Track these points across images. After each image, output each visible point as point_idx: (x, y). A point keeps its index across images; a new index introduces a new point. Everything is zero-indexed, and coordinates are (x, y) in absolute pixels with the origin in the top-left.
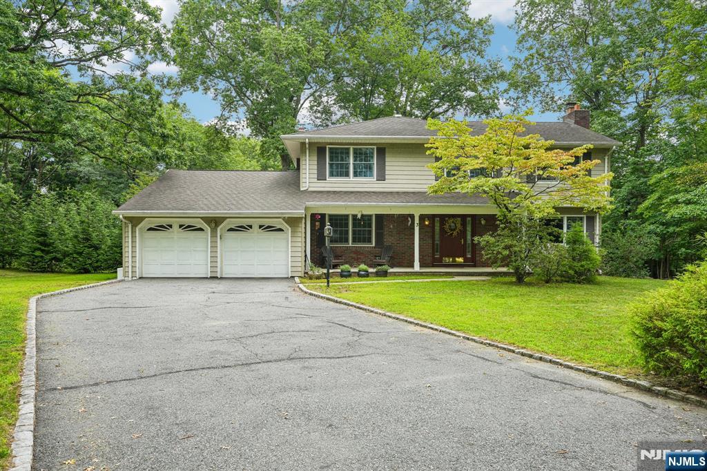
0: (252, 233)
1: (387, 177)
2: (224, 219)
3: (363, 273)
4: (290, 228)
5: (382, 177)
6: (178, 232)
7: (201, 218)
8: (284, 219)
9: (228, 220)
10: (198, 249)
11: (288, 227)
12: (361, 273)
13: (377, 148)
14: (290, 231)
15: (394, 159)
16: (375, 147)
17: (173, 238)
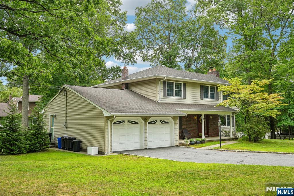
0: (158, 124)
1: (187, 97)
2: (150, 117)
3: (199, 142)
4: (174, 122)
5: (185, 97)
6: (127, 125)
7: (141, 117)
8: (172, 117)
9: (152, 118)
10: (136, 134)
11: (173, 121)
12: (198, 142)
13: (183, 83)
14: (174, 123)
15: (189, 89)
16: (182, 83)
17: (125, 128)
